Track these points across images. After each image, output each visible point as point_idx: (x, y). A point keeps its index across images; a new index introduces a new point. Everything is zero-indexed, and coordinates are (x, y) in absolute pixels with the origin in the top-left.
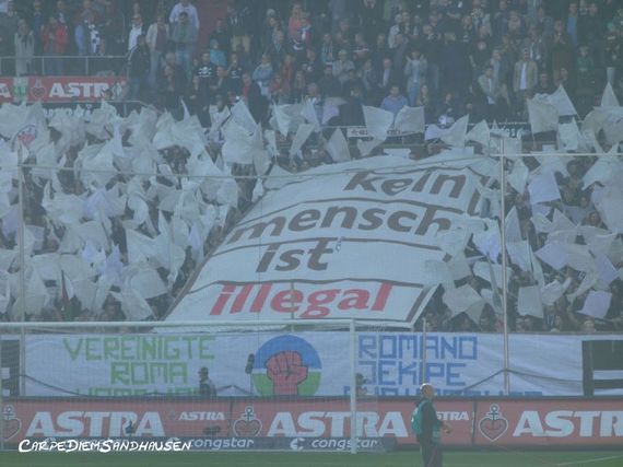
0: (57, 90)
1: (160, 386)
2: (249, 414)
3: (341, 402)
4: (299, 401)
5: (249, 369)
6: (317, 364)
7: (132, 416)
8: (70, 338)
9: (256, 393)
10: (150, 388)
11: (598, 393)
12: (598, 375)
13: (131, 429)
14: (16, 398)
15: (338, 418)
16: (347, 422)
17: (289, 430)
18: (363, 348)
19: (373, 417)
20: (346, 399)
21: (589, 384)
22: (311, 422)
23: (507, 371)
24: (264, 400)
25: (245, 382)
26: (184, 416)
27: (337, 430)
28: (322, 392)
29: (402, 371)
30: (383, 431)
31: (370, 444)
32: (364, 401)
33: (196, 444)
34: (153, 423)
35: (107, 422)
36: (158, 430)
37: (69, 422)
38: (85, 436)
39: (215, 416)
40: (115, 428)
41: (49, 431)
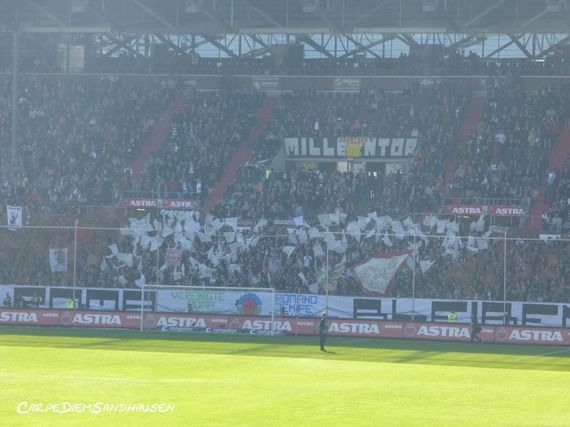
0: (173, 204)
1: (205, 309)
2: (236, 321)
3: (268, 317)
4: (253, 316)
5: (236, 305)
6: (260, 304)
7: (194, 320)
8: (174, 292)
9: (238, 313)
10: (201, 310)
11: (358, 317)
12: (359, 311)
13: (194, 324)
14: (154, 312)
15: (267, 323)
16: (270, 325)
17: (250, 327)
18: (277, 298)
19: (280, 323)
20: (270, 316)
21: (355, 314)
22: (257, 324)
23: (327, 308)
24: (240, 316)
25: (235, 309)
26: (213, 320)
27: (267, 327)
28: (262, 313)
29: (291, 307)
30: (283, 328)
31: (277, 333)
32: (276, 317)
33: (217, 331)
34: (202, 323)
35: (185, 322)
36: (203, 325)
37: (172, 321)
38: (178, 326)
39: (224, 321)
40: (188, 324)
41: (165, 324)
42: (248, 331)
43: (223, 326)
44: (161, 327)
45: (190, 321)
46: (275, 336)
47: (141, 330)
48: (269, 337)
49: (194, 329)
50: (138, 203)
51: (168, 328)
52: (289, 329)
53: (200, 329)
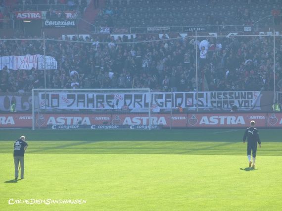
2: (117, 118)
3: (145, 114)
4: (133, 114)
13: (80, 122)
15: (145, 119)
17: (130, 123)
20: (147, 113)
24: (122, 113)
26: (97, 118)
27: (145, 123)
32: (152, 113)
33: (101, 127)
34: (87, 120)
35: (72, 120)
36: (88, 123)
37: (61, 120)
38: (66, 124)
39: (106, 118)
40: (75, 122)
41: (54, 123)
42: (128, 126)
43: (105, 123)
44: (51, 125)
45: (76, 119)
46: (152, 130)
47: (33, 129)
48: (147, 131)
49: (81, 126)
50: (24, 15)
51: (57, 127)
52: (164, 123)
53: (85, 126)
